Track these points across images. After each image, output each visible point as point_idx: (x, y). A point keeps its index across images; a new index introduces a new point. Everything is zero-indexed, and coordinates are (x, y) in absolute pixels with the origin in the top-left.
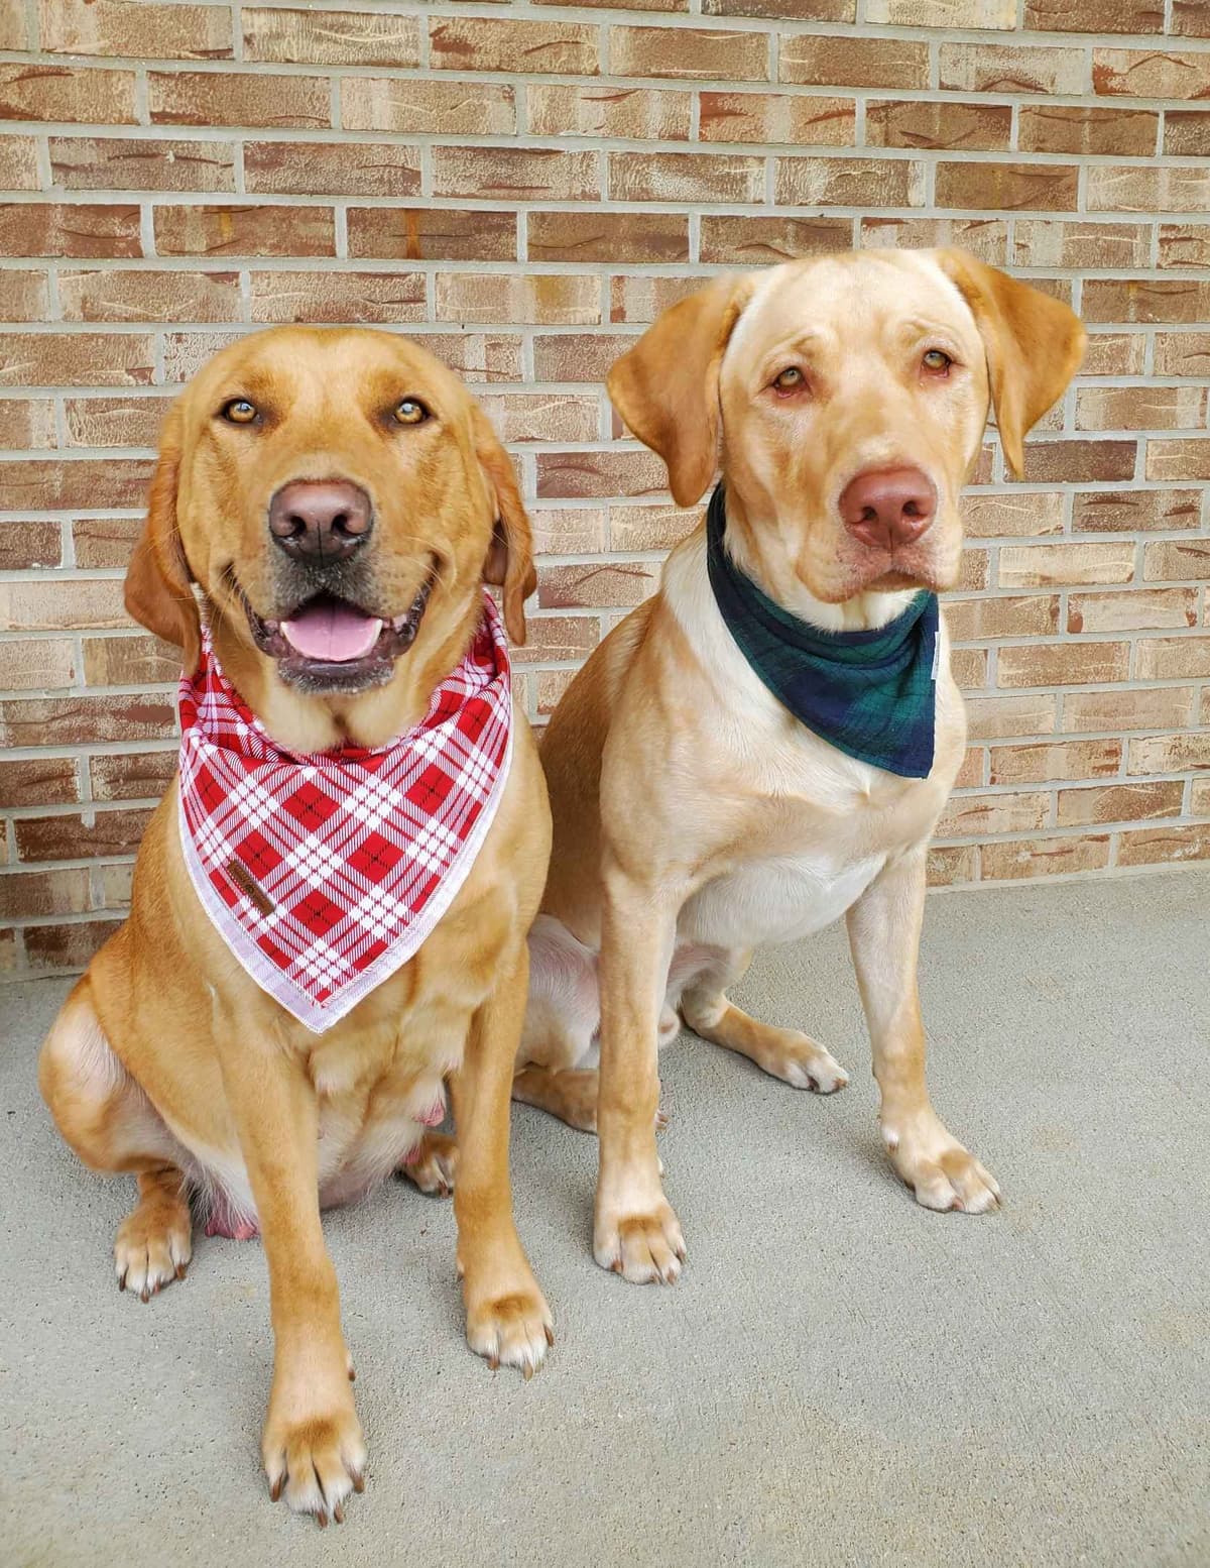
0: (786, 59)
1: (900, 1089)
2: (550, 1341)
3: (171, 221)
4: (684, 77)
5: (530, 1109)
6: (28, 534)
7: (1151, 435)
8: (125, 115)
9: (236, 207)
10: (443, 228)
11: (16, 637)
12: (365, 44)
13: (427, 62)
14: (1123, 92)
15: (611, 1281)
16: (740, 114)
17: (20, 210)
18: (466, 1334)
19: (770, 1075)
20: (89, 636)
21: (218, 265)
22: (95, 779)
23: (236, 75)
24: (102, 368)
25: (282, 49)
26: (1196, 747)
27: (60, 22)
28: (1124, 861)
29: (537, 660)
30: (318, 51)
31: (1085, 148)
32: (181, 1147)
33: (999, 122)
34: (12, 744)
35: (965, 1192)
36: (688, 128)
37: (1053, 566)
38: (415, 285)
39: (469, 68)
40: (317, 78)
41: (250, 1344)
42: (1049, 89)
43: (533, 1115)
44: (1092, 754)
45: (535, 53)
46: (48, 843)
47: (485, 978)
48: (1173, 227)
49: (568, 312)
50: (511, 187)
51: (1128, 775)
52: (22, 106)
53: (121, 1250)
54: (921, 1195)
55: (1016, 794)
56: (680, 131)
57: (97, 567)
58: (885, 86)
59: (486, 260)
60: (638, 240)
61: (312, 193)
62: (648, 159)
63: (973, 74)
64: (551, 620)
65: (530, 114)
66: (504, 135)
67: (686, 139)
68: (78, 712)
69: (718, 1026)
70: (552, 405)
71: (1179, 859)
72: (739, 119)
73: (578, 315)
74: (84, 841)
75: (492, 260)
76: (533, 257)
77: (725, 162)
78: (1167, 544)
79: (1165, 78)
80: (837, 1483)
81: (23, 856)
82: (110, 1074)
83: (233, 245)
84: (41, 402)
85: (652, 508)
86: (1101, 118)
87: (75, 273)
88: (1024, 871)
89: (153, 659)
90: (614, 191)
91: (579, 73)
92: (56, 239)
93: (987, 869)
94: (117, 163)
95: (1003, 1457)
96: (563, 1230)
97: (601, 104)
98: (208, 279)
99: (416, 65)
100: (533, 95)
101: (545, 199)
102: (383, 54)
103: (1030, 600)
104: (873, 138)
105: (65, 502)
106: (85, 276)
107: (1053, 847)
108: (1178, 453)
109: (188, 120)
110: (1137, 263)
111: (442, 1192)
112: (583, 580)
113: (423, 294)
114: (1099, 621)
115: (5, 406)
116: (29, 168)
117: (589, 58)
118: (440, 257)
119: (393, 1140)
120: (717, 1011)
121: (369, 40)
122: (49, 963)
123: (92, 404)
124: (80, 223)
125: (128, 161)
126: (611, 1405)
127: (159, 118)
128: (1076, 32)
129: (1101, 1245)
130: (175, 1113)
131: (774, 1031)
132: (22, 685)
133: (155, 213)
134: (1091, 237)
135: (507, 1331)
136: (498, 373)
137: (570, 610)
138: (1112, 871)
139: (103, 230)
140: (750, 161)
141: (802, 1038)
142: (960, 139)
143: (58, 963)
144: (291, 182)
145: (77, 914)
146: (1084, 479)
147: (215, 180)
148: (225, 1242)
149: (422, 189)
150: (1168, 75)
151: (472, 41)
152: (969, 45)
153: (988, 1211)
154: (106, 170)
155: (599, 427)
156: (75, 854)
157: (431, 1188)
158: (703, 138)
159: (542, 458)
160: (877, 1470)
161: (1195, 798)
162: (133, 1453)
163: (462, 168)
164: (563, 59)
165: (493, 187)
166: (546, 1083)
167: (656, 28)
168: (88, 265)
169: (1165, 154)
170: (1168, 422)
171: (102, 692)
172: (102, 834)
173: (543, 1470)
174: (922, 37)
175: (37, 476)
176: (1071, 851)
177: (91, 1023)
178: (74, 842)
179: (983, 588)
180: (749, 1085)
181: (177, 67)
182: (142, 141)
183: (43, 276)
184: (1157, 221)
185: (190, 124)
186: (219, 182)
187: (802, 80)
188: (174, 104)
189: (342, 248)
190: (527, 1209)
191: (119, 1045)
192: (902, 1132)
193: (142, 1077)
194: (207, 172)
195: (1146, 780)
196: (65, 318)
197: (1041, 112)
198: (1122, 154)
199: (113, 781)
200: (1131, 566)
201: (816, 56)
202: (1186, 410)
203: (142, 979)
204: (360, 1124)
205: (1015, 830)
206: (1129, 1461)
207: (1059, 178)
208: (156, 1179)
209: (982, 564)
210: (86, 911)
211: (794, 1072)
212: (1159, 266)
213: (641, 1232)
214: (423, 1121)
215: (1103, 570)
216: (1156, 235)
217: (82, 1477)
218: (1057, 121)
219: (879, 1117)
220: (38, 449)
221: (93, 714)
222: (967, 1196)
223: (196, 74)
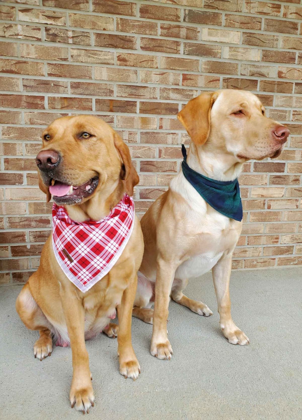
0: (203, 66)
1: (225, 315)
2: (140, 373)
3: (52, 100)
4: (179, 70)
5: (135, 318)
6: (15, 176)
7: (289, 162)
8: (41, 74)
9: (68, 98)
10: (119, 104)
11: (12, 201)
12: (101, 58)
13: (116, 64)
14: (285, 77)
15: (154, 359)
16: (192, 79)
17: (15, 96)
18: (119, 370)
19: (193, 312)
20: (30, 202)
21: (63, 112)
22: (30, 237)
23: (69, 65)
24: (34, 136)
25: (80, 59)
26: (297, 238)
27: (26, 50)
28: (279, 265)
29: (139, 211)
30: (89, 60)
31: (275, 91)
32: (50, 324)
33: (255, 84)
34: (10, 228)
35: (241, 340)
36: (179, 82)
37: (264, 192)
38: (112, 118)
39: (126, 65)
40: (89, 66)
41: (66, 371)
42: (267, 76)
43: (136, 320)
44: (272, 238)
45: (142, 63)
46: (19, 252)
47: (126, 281)
48: (296, 111)
49: (149, 126)
50: (136, 95)
51: (281, 244)
52: (16, 70)
53: (35, 348)
54: (230, 341)
55: (253, 248)
56: (177, 83)
57: (32, 185)
58: (227, 74)
59: (129, 113)
60: (166, 109)
61: (87, 95)
62: (169, 89)
63: (249, 71)
64: (142, 202)
65: (141, 77)
66: (134, 82)
67: (178, 85)
68: (26, 220)
69: (181, 300)
70: (144, 149)
71: (292, 265)
72: (192, 81)
73: (151, 127)
74: (27, 252)
75: (131, 113)
76: (140, 112)
77: (188, 91)
78: (292, 188)
79: (295, 75)
80: (209, 407)
81: (12, 255)
82: (33, 306)
83: (67, 107)
84: (19, 144)
85: (168, 175)
86: (279, 84)
87: (28, 112)
88: (255, 266)
89: (45, 208)
90: (161, 97)
91: (153, 68)
92: (23, 104)
93: (246, 265)
94: (39, 85)
95: (250, 402)
96: (143, 347)
97: (158, 76)
98: (61, 115)
99: (113, 64)
100: (142, 73)
101: (144, 98)
102: (105, 61)
103: (258, 201)
104: (224, 87)
105: (25, 169)
106: (31, 113)
107: (262, 261)
108: (295, 166)
109: (57, 76)
110: (287, 120)
111: (114, 337)
112: (150, 192)
113: (113, 121)
114: (275, 206)
115: (10, 144)
116: (17, 86)
117: (156, 64)
118: (118, 112)
119: (103, 322)
120: (180, 296)
121: (102, 58)
122: (18, 281)
123: (32, 145)
124: (30, 100)
125: (42, 85)
126: (154, 387)
127: (50, 75)
128: (274, 62)
129: (273, 354)
130: (49, 314)
131: (195, 301)
132: (13, 213)
133: (48, 98)
134: (276, 113)
135: (129, 370)
136: (131, 140)
137: (147, 200)
138: (276, 267)
139: (36, 102)
140: (194, 91)
141: (201, 303)
142: (245, 88)
143: (20, 281)
144: (82, 92)
145: (25, 269)
146: (272, 172)
147: (63, 91)
148: (61, 348)
149: (114, 95)
150: (296, 74)
151: (127, 59)
152: (248, 65)
153: (246, 345)
154: (36, 87)
155: (155, 154)
156: (25, 255)
157: (111, 336)
158: (183, 85)
159: (141, 162)
160: (219, 404)
161: (296, 250)
162: (37, 396)
163: (124, 90)
164: (149, 64)
165: (131, 95)
166: (139, 311)
167: (172, 57)
168: (32, 110)
169: (295, 93)
170: (293, 158)
171: (32, 216)
172: (32, 250)
173: (138, 402)
174: (237, 62)
175: (18, 162)
176: (266, 262)
177: (29, 293)
178: (25, 252)
179: (247, 197)
180: (188, 314)
181: (54, 62)
182: (45, 80)
183: (21, 113)
184: (292, 109)
185: (57, 77)
186: (64, 91)
187: (207, 71)
188: (53, 71)
189: (94, 109)
190: (134, 341)
191: (36, 298)
192: (225, 326)
193: (41, 306)
194: (61, 89)
195: (285, 245)
196: (26, 123)
197: (265, 82)
198: (284, 93)
199: (35, 237)
200: (283, 193)
201: (211, 66)
202: (297, 156)
203: (42, 282)
204: (95, 318)
205: (253, 256)
206: (280, 404)
207: (269, 98)
208: (44, 332)
209: (247, 192)
210: (27, 269)
211: (199, 311)
212: (292, 121)
213: (162, 347)
214: (110, 318)
215: (276, 194)
216: (292, 113)
217: (25, 401)
218: (269, 84)
219: (220, 322)
220: (18, 156)
221: (30, 221)
222: (241, 341)
223: (59, 64)
